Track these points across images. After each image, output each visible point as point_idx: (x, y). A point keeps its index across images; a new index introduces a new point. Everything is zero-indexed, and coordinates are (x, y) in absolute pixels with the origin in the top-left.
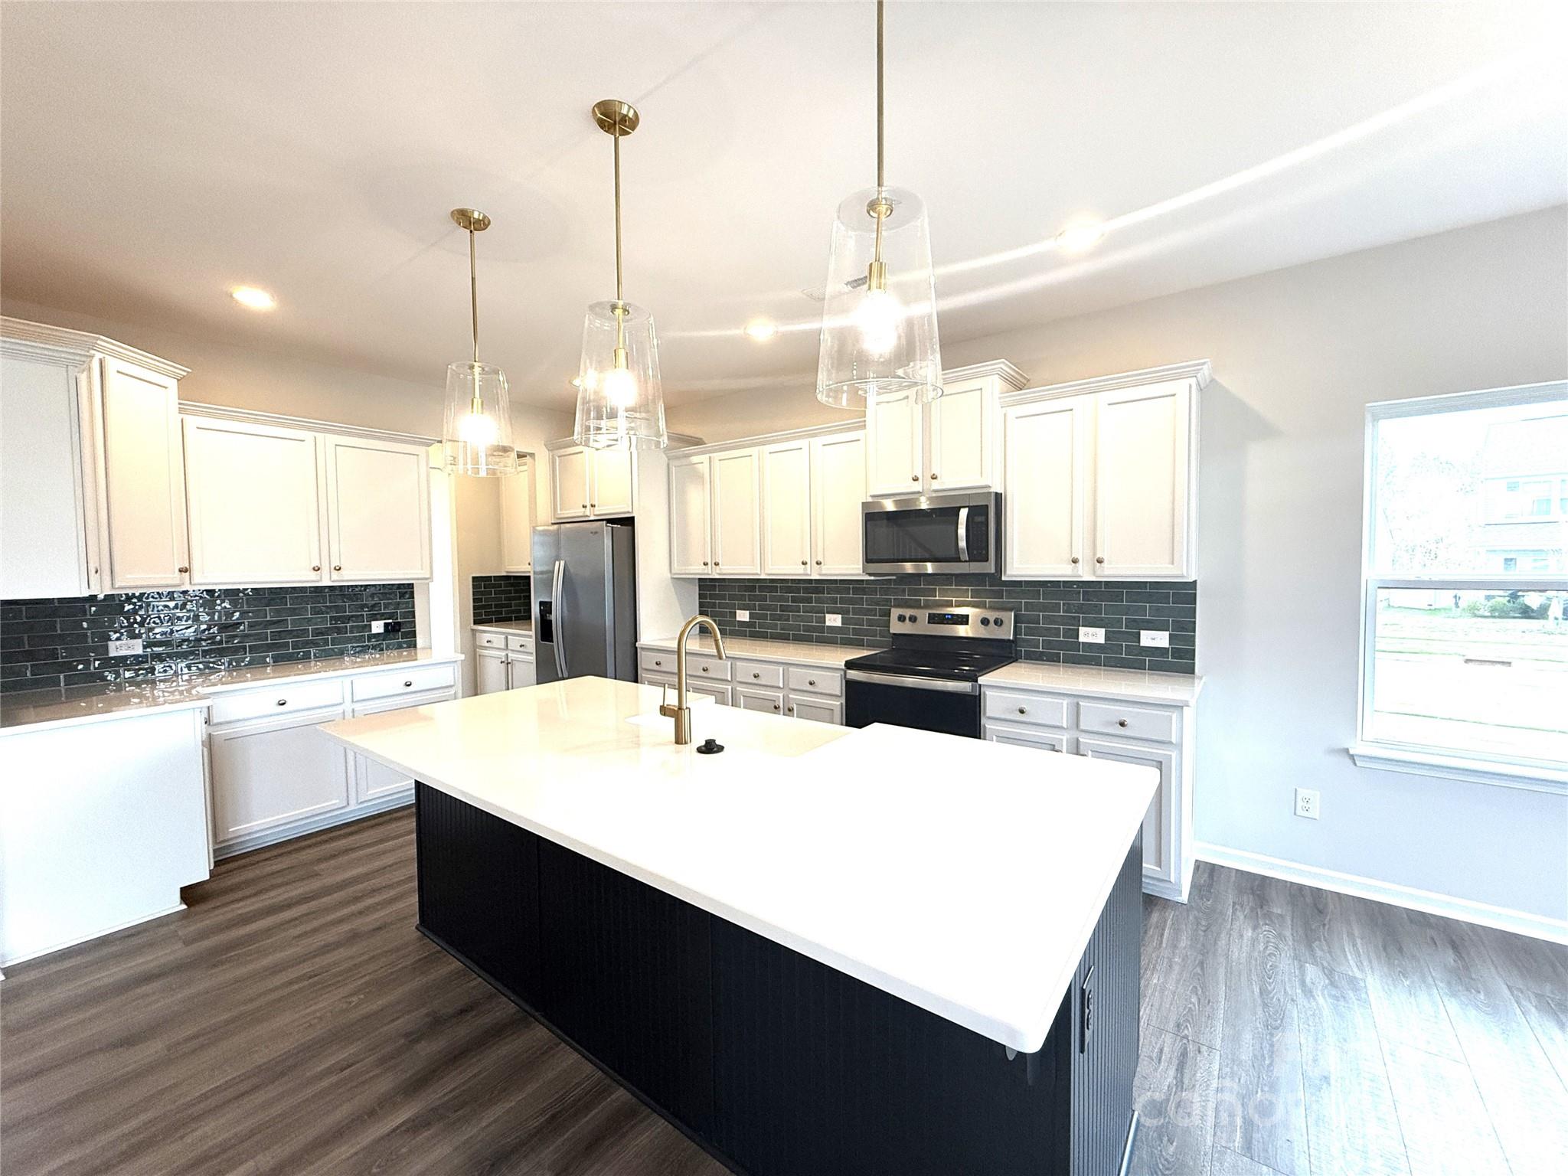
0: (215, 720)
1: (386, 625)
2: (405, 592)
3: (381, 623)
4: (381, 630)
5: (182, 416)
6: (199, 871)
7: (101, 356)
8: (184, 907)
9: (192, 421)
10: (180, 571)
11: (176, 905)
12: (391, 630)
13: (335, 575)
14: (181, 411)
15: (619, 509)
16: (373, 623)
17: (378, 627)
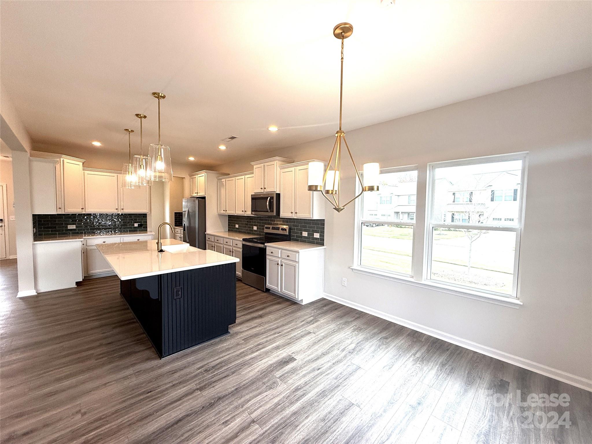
0: (88, 245)
1: (138, 225)
2: (145, 216)
3: (137, 224)
4: (137, 226)
5: (83, 171)
6: (80, 279)
7: (63, 159)
8: (76, 286)
9: (86, 172)
10: (82, 209)
11: (74, 286)
12: (140, 226)
13: (122, 211)
14: (83, 170)
15: (201, 194)
16: (135, 224)
17: (136, 225)
